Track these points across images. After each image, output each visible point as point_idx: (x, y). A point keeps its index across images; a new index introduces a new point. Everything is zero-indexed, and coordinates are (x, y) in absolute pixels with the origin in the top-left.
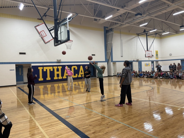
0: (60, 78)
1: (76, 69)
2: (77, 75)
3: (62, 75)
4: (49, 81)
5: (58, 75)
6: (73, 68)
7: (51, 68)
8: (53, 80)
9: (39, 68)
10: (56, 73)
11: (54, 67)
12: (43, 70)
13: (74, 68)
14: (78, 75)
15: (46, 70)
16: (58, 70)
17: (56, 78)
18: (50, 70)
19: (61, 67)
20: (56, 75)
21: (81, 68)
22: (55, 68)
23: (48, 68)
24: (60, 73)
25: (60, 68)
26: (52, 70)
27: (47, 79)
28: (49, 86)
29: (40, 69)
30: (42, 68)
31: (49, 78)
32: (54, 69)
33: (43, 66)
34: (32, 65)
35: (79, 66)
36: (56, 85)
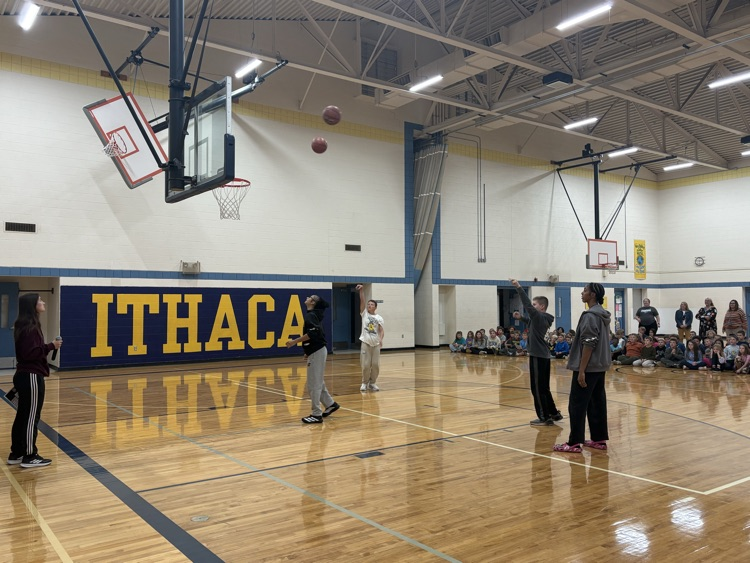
0: (193, 346)
1: (271, 307)
2: (270, 335)
3: (204, 335)
4: (138, 361)
5: (182, 336)
6: (253, 303)
7: (153, 301)
8: (156, 358)
9: (96, 298)
10: (174, 323)
11: (167, 298)
12: (112, 307)
13: (261, 306)
14: (278, 336)
15: (130, 308)
16: (183, 311)
17: (171, 346)
18: (146, 308)
19: (199, 298)
20: (172, 334)
21: (294, 306)
22: (172, 301)
23: (139, 301)
24: (192, 323)
25: (193, 301)
26: (155, 309)
27: (132, 351)
28: (138, 383)
29: (102, 301)
30: (109, 298)
31: (137, 348)
32: (163, 307)
33: (115, 291)
34: (65, 281)
35: (282, 297)
36: (171, 381)
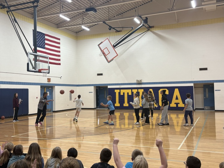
4: (126, 108)
7: (130, 91)
8: (131, 107)
9: (116, 91)
11: (133, 90)
12: (119, 93)
14: (170, 103)
15: (124, 93)
18: (128, 93)
22: (135, 91)
23: (126, 91)
25: (141, 91)
26: (130, 94)
27: (124, 105)
29: (117, 92)
30: (119, 91)
31: (126, 104)
32: (132, 93)
33: (120, 89)
34: (109, 87)
35: (172, 89)
